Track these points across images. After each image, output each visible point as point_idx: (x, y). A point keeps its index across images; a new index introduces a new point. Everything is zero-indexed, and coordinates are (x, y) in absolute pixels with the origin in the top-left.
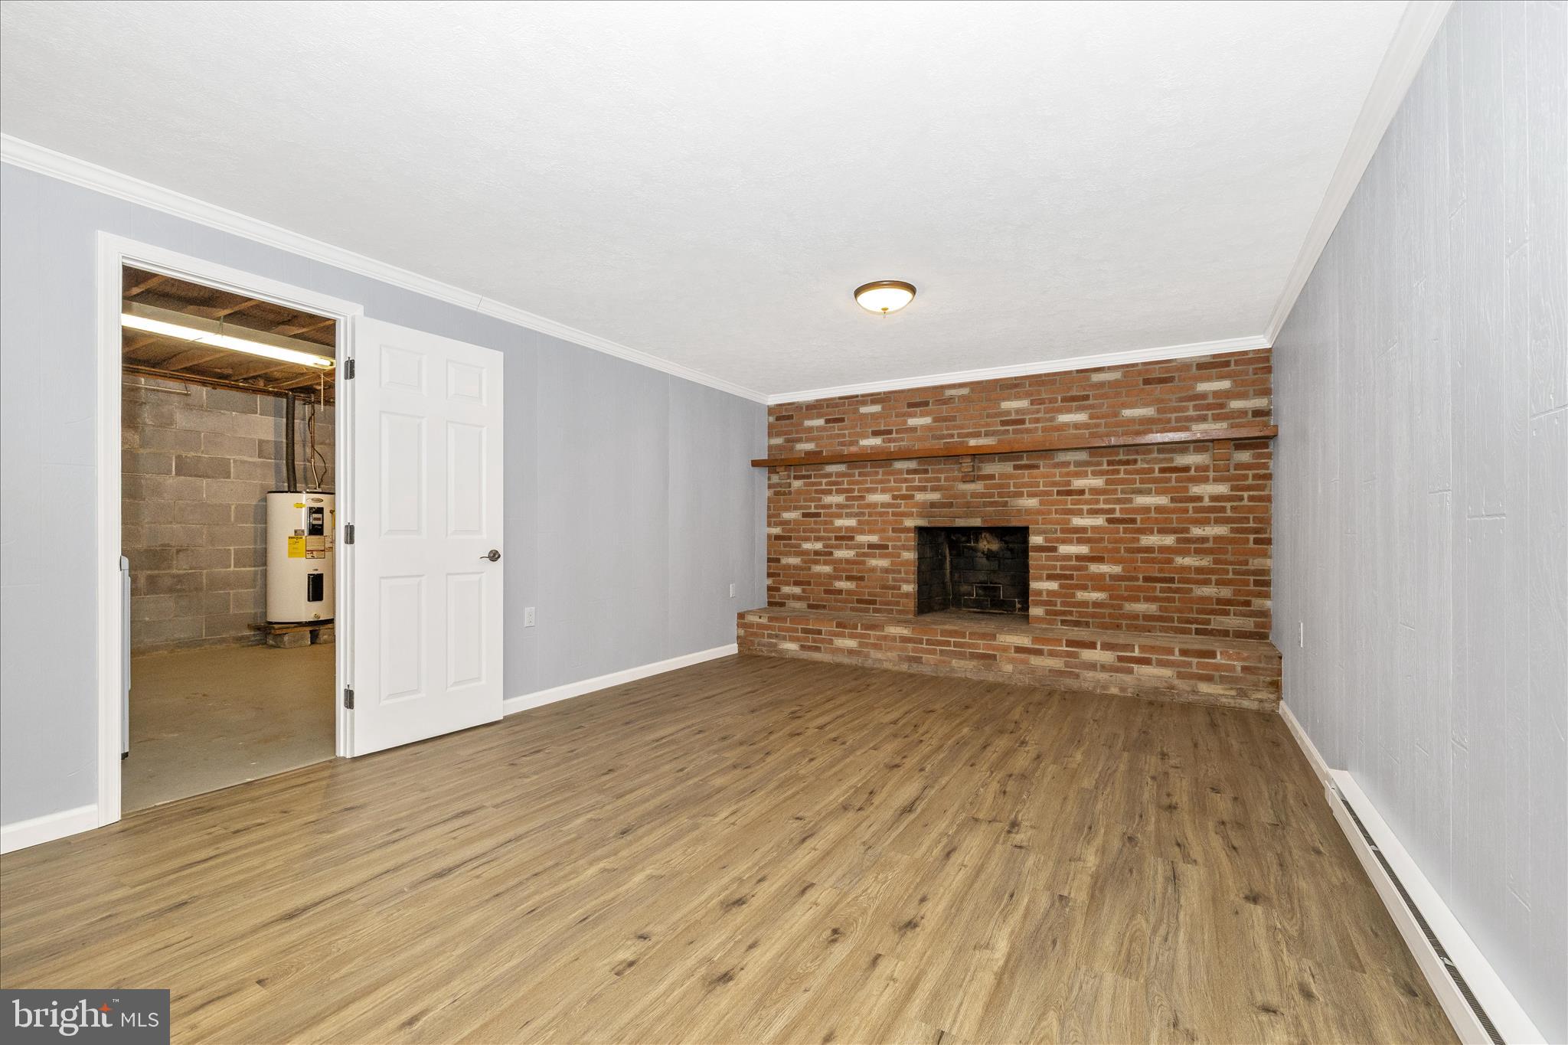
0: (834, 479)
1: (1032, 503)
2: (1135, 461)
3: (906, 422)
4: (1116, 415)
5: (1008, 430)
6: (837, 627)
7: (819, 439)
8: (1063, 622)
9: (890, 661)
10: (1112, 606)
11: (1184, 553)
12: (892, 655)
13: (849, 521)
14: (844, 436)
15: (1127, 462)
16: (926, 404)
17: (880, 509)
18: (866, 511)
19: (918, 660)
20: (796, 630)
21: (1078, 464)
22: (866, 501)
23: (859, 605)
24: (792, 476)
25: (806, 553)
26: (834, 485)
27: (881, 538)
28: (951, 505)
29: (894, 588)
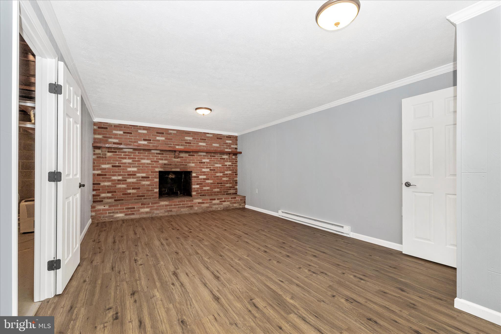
0: (127, 154)
1: (193, 165)
2: (215, 156)
3: (156, 138)
4: (211, 145)
5: (187, 145)
6: (141, 205)
7: (121, 139)
8: (200, 195)
9: (162, 213)
10: (211, 190)
11: (224, 177)
12: (162, 211)
13: (134, 169)
14: (132, 139)
15: (214, 156)
16: (163, 133)
17: (146, 165)
18: (141, 165)
19: (171, 211)
20: (123, 209)
21: (204, 156)
22: (141, 162)
23: (138, 198)
24: (107, 151)
25: (114, 180)
26: (127, 156)
27: (146, 175)
28: (171, 165)
29: (151, 191)
